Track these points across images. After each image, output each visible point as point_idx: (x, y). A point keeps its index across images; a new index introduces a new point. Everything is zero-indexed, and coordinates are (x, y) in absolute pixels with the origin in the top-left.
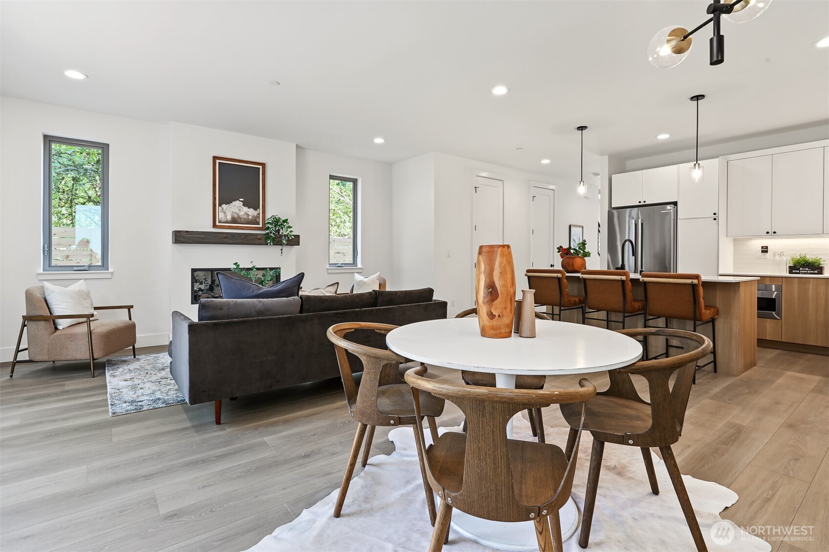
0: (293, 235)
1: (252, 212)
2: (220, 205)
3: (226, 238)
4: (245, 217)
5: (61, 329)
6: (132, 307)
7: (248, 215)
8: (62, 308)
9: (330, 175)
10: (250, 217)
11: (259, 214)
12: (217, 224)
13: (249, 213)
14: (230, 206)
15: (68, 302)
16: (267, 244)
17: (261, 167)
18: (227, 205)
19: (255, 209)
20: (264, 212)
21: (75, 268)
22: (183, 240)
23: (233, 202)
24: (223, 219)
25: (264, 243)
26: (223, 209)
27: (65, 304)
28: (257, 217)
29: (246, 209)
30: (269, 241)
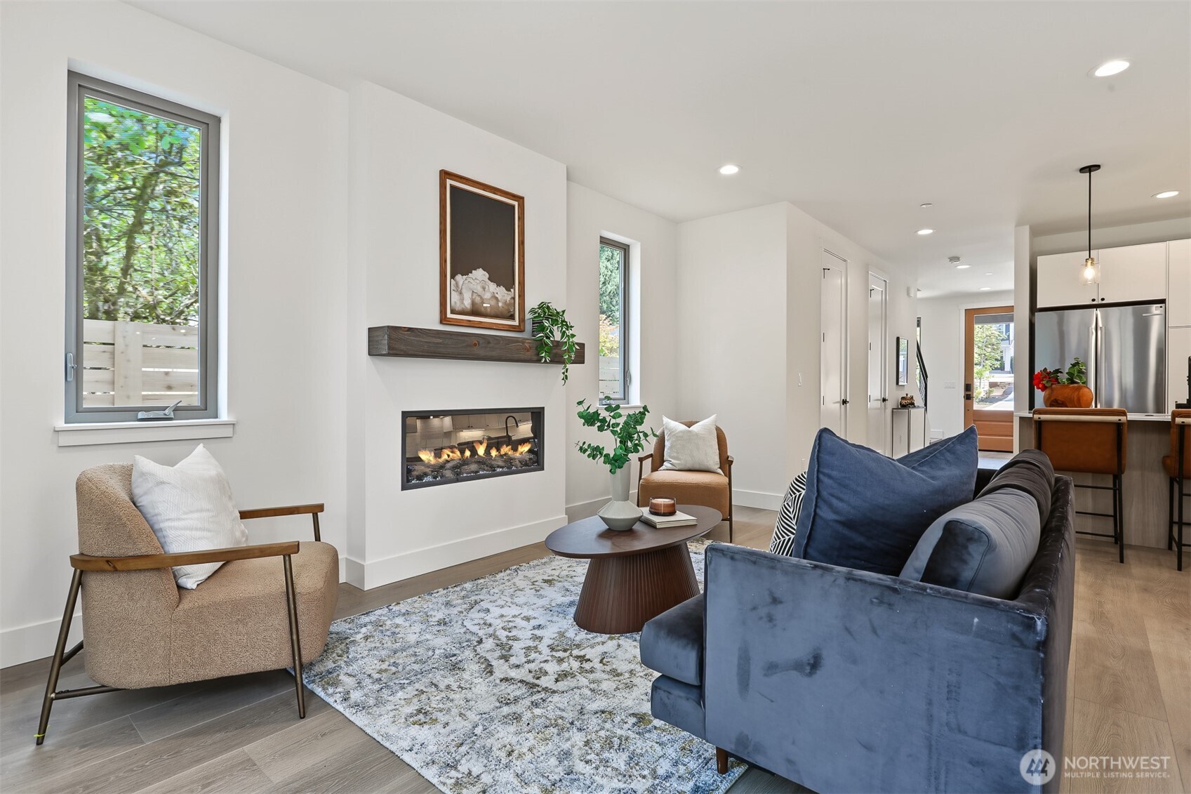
0: (577, 344)
1: (501, 293)
2: (453, 277)
3: (475, 345)
5: (194, 587)
6: (320, 508)
8: (191, 529)
9: (601, 237)
11: (514, 298)
12: (449, 315)
14: (469, 280)
15: (201, 511)
16: (539, 361)
17: (516, 204)
18: (465, 277)
20: (522, 296)
21: (141, 415)
22: (403, 347)
23: (473, 272)
24: (458, 307)
25: (535, 358)
26: (457, 284)
27: (195, 515)
28: (509, 305)
29: (492, 287)
30: (543, 355)
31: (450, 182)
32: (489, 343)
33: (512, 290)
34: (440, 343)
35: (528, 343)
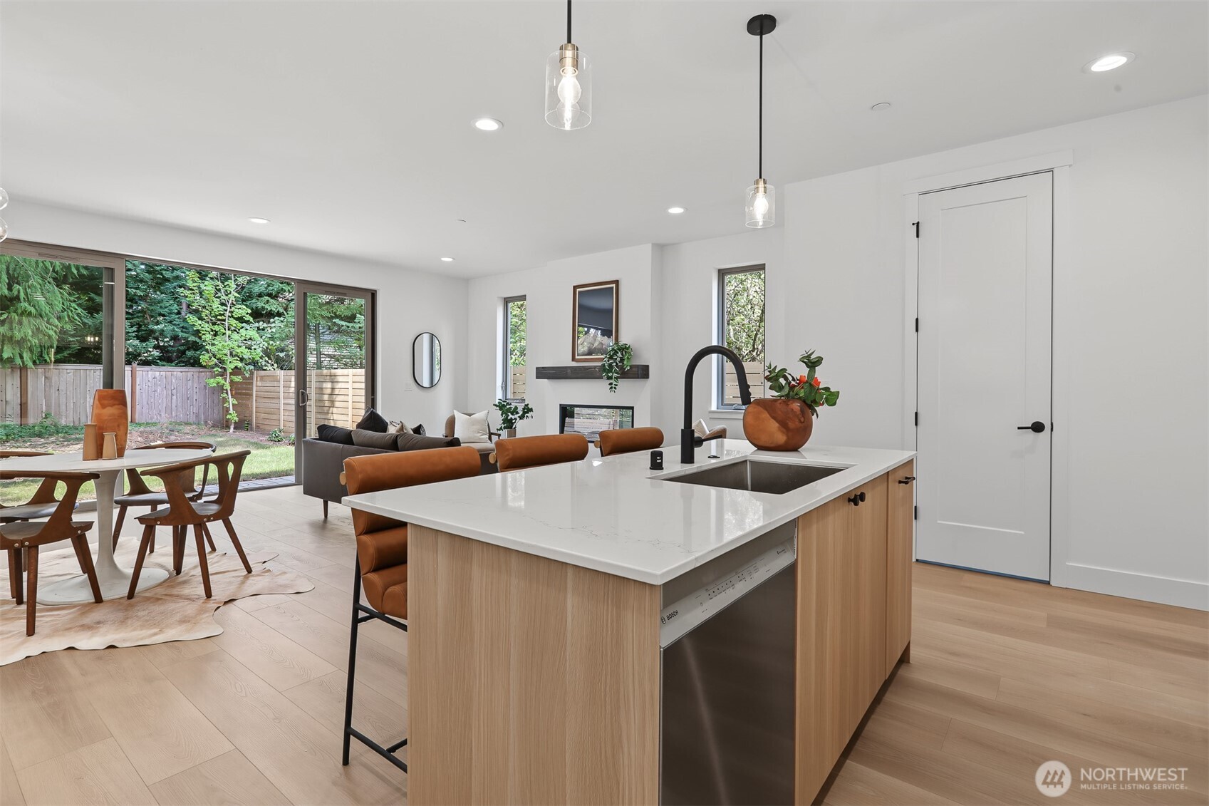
4: (599, 346)
7: (601, 344)
10: (604, 347)
12: (576, 357)
13: (603, 342)
14: (587, 336)
18: (585, 336)
19: (609, 337)
22: (541, 376)
23: (589, 331)
24: (581, 351)
26: (580, 340)
29: (600, 337)
31: (578, 290)
32: (576, 370)
33: (611, 337)
34: (554, 373)
35: (597, 368)
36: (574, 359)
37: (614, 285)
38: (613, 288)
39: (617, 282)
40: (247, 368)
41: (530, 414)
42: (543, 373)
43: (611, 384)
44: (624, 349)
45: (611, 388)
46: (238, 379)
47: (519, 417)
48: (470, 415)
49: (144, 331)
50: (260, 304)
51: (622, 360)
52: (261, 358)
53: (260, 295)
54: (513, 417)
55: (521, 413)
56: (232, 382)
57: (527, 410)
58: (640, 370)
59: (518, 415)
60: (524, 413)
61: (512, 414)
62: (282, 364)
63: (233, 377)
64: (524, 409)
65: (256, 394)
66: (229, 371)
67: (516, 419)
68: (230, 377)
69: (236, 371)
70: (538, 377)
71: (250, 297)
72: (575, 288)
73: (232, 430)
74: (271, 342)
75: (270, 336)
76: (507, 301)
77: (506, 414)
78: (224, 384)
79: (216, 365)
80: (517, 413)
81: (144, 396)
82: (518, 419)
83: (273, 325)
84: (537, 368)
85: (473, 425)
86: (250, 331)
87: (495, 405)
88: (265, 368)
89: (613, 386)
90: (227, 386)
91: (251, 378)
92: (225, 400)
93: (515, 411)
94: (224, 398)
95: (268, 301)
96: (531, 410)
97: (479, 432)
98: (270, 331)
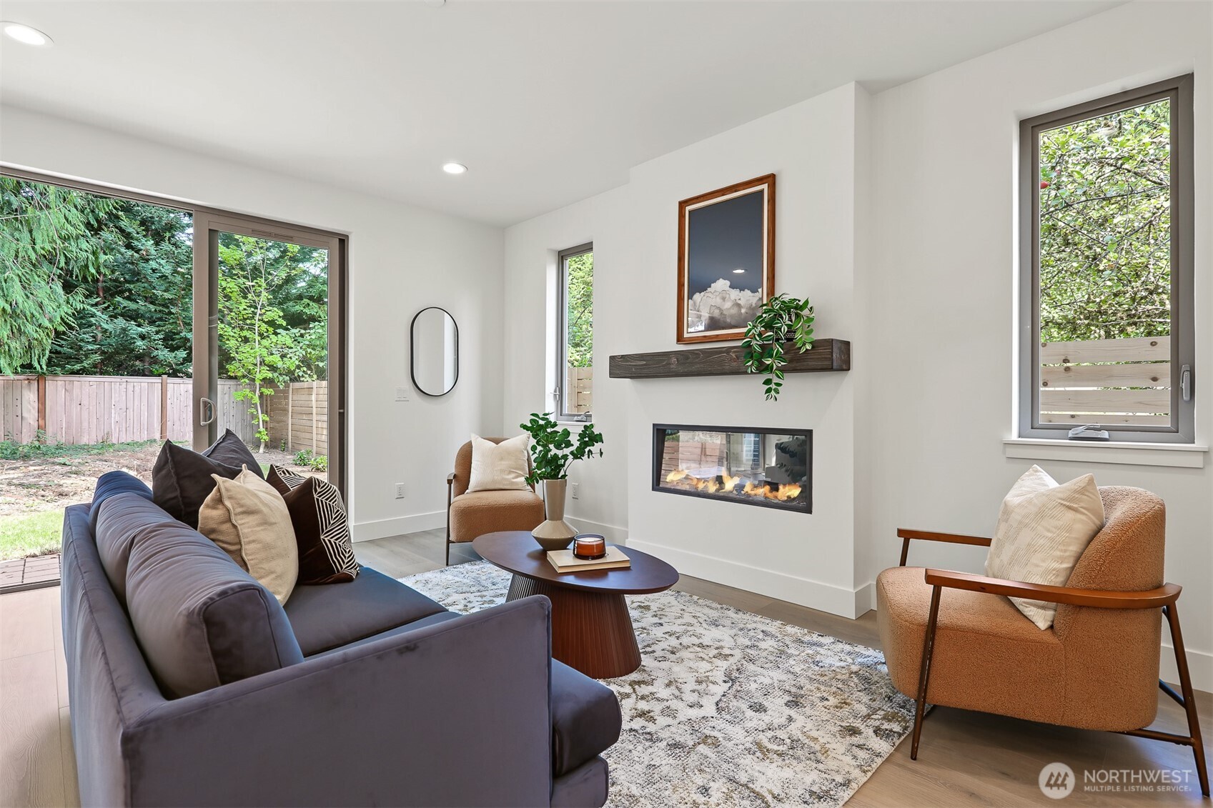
0: (835, 342)
1: (746, 299)
2: (690, 297)
4: (734, 311)
7: (739, 306)
10: (743, 311)
11: (761, 298)
12: (685, 334)
13: (741, 302)
14: (707, 295)
18: (703, 293)
19: (754, 291)
21: (576, 418)
22: (618, 372)
23: (712, 285)
26: (695, 303)
28: (754, 307)
29: (735, 294)
31: (688, 208)
32: (688, 358)
33: (760, 290)
34: (644, 365)
35: (734, 352)
36: (680, 339)
37: (765, 187)
38: (762, 192)
39: (771, 179)
40: (281, 378)
41: (596, 448)
42: (624, 367)
43: (768, 382)
44: (795, 308)
45: (768, 391)
46: (268, 391)
47: (572, 453)
48: (497, 442)
49: (178, 339)
50: (298, 308)
51: (791, 330)
52: (298, 367)
53: (300, 297)
54: (560, 453)
55: (576, 444)
56: (261, 395)
57: (590, 438)
58: (835, 350)
59: (571, 449)
60: (584, 445)
61: (558, 447)
62: (321, 374)
63: (264, 390)
64: (582, 436)
65: (293, 410)
66: (258, 383)
67: (565, 457)
68: (260, 390)
69: (268, 382)
70: (612, 375)
71: (287, 299)
72: (683, 205)
73: (262, 450)
74: (309, 350)
75: (308, 343)
76: (562, 256)
77: (545, 446)
78: (252, 398)
79: (244, 376)
80: (569, 444)
81: (175, 412)
82: (571, 457)
83: (312, 331)
84: (612, 358)
85: (502, 459)
86: (285, 337)
87: (524, 427)
88: (302, 379)
89: (773, 386)
90: (256, 400)
91: (285, 392)
92: (254, 417)
93: (564, 441)
94: (252, 413)
95: (309, 304)
96: (598, 438)
97: (510, 472)
98: (309, 338)
